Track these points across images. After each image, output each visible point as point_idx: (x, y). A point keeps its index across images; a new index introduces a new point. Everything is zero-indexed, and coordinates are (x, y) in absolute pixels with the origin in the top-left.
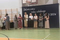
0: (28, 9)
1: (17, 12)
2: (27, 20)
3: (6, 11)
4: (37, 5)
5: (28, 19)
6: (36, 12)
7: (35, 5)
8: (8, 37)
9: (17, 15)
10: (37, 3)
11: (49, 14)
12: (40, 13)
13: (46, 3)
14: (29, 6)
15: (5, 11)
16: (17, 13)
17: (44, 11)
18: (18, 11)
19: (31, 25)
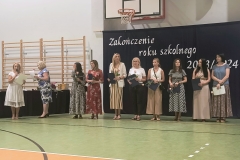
0: (127, 42)
1: (85, 51)
2: (121, 84)
3: (41, 46)
4: (164, 25)
5: (125, 80)
6: (158, 52)
7: (153, 25)
8: (42, 150)
9: (82, 63)
10: (163, 17)
11: (210, 64)
12: (173, 58)
13: (198, 19)
14: (130, 28)
15: (39, 44)
16: (82, 53)
17: (191, 51)
18: (87, 45)
19: (135, 102)
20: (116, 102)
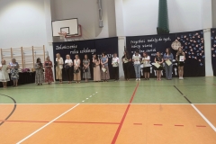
0: (64, 47)
2: (61, 67)
5: (64, 65)
6: (79, 52)
10: (80, 36)
12: (85, 54)
13: (96, 36)
15: (20, 50)
17: (93, 51)
20: (59, 76)
